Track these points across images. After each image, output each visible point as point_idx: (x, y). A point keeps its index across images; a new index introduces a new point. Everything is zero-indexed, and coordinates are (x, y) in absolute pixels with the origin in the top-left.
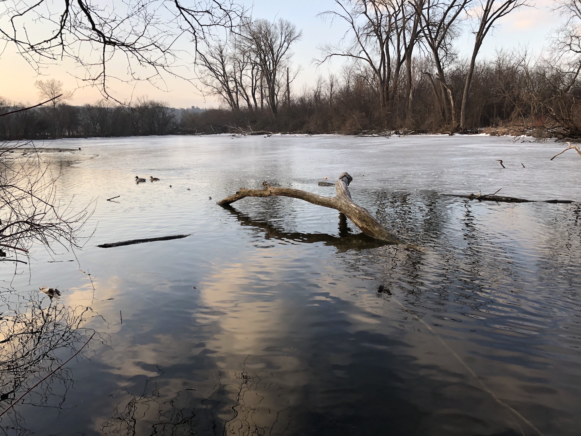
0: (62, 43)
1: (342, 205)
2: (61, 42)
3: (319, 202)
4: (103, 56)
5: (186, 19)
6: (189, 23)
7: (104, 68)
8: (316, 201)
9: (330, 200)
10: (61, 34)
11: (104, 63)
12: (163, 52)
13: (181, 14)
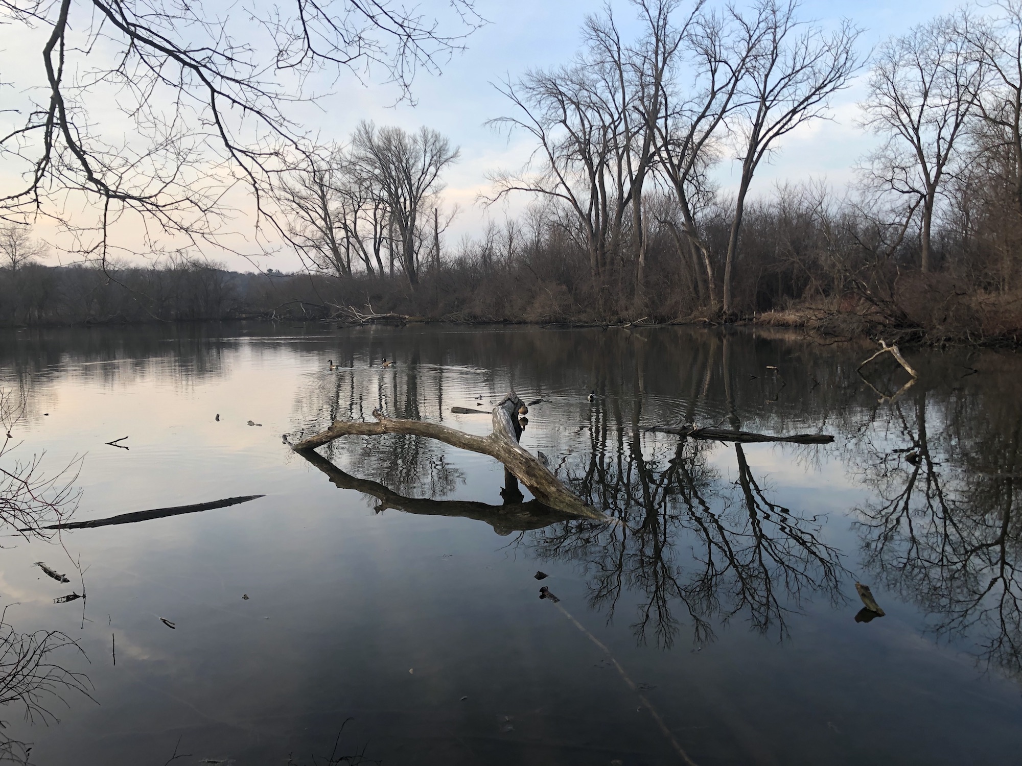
0: (36, 200)
1: (501, 449)
2: (35, 198)
3: (464, 444)
4: (103, 217)
5: (241, 164)
6: (246, 169)
7: (105, 236)
8: (461, 442)
9: (482, 442)
10: (36, 187)
11: (105, 229)
12: (204, 211)
13: (233, 158)
